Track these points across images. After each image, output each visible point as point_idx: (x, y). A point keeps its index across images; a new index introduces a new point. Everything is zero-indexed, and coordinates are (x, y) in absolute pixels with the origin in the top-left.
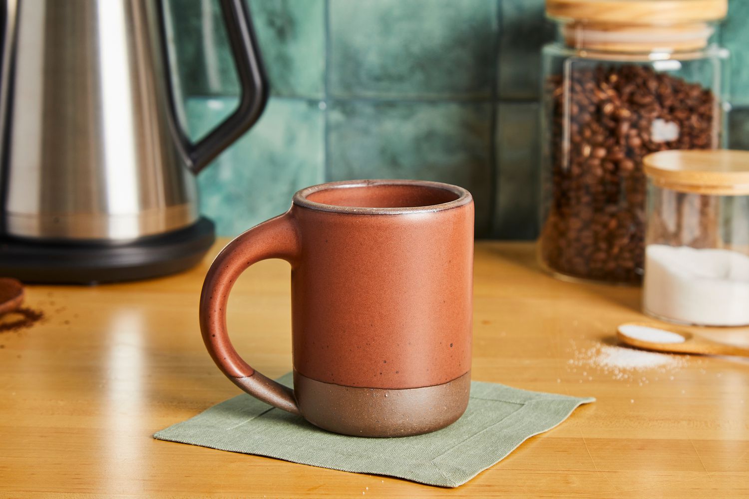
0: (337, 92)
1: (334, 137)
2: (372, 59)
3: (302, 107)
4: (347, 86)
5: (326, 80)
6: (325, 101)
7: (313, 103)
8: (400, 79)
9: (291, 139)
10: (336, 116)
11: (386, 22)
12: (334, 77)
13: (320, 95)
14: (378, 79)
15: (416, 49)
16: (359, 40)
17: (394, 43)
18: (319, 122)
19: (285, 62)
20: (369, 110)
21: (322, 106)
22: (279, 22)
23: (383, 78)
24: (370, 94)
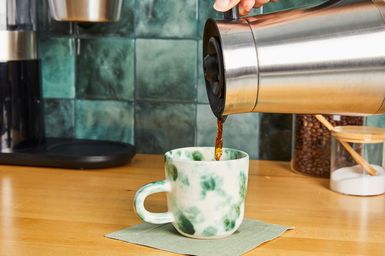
0: (139, 98)
1: (137, 115)
2: (151, 87)
3: (126, 104)
4: (141, 96)
5: (135, 95)
6: (134, 102)
7: (130, 102)
8: (161, 94)
9: (122, 116)
10: (138, 108)
11: (156, 73)
12: (137, 93)
13: (133, 100)
14: (153, 94)
15: (167, 83)
16: (146, 79)
17: (159, 81)
18: (133, 110)
20: (150, 106)
21: (133, 104)
22: (118, 72)
23: (156, 94)
24: (150, 100)
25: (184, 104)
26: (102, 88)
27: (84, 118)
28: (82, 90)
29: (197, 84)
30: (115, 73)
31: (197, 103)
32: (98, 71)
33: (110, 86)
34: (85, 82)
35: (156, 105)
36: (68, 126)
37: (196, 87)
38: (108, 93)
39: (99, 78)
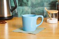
0: (32, 6)
7: (30, 7)
9: (28, 10)
10: (32, 8)
15: (38, 3)
16: (33, 2)
17: (36, 2)
19: (28, 4)
20: (34, 7)
22: (27, 1)
26: (24, 4)
27: (20, 10)
28: (20, 4)
31: (44, 7)
33: (26, 4)
34: (20, 3)
35: (35, 7)
36: (16, 12)
39: (23, 2)
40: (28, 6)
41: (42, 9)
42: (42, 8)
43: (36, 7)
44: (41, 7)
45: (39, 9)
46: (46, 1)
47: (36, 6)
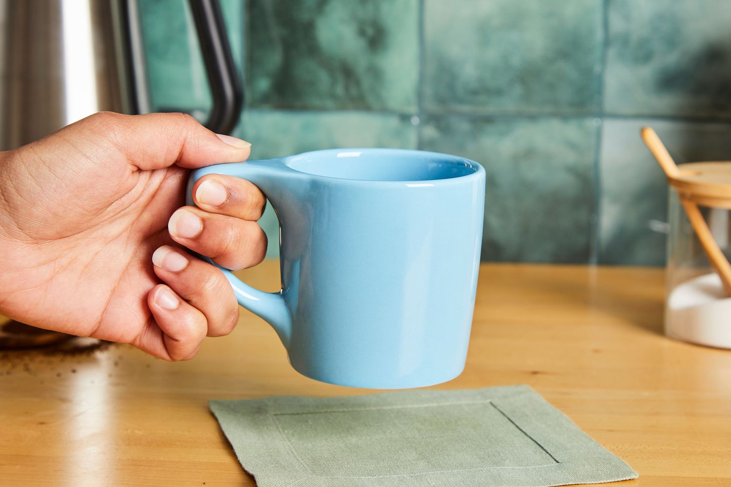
0: (431, 107)
2: (469, 72)
3: (393, 122)
4: (441, 100)
5: (420, 95)
6: (419, 116)
7: (405, 118)
8: (498, 92)
10: (430, 132)
11: (484, 32)
12: (429, 91)
13: (413, 109)
14: (475, 93)
15: (516, 61)
16: (455, 51)
17: (492, 55)
19: (376, 73)
20: (464, 126)
21: (415, 121)
22: (370, 31)
23: (481, 91)
24: (466, 108)
25: (565, 118)
26: (323, 78)
28: (264, 84)
29: (603, 61)
30: (362, 33)
31: (602, 115)
32: (309, 28)
33: (347, 72)
35: (482, 122)
37: (597, 68)
38: (340, 90)
39: (313, 49)
40: (385, 111)
41: (572, 146)
42: (571, 131)
43: (488, 120)
44: (556, 125)
45: (529, 153)
46: (625, 40)
47: (491, 108)
